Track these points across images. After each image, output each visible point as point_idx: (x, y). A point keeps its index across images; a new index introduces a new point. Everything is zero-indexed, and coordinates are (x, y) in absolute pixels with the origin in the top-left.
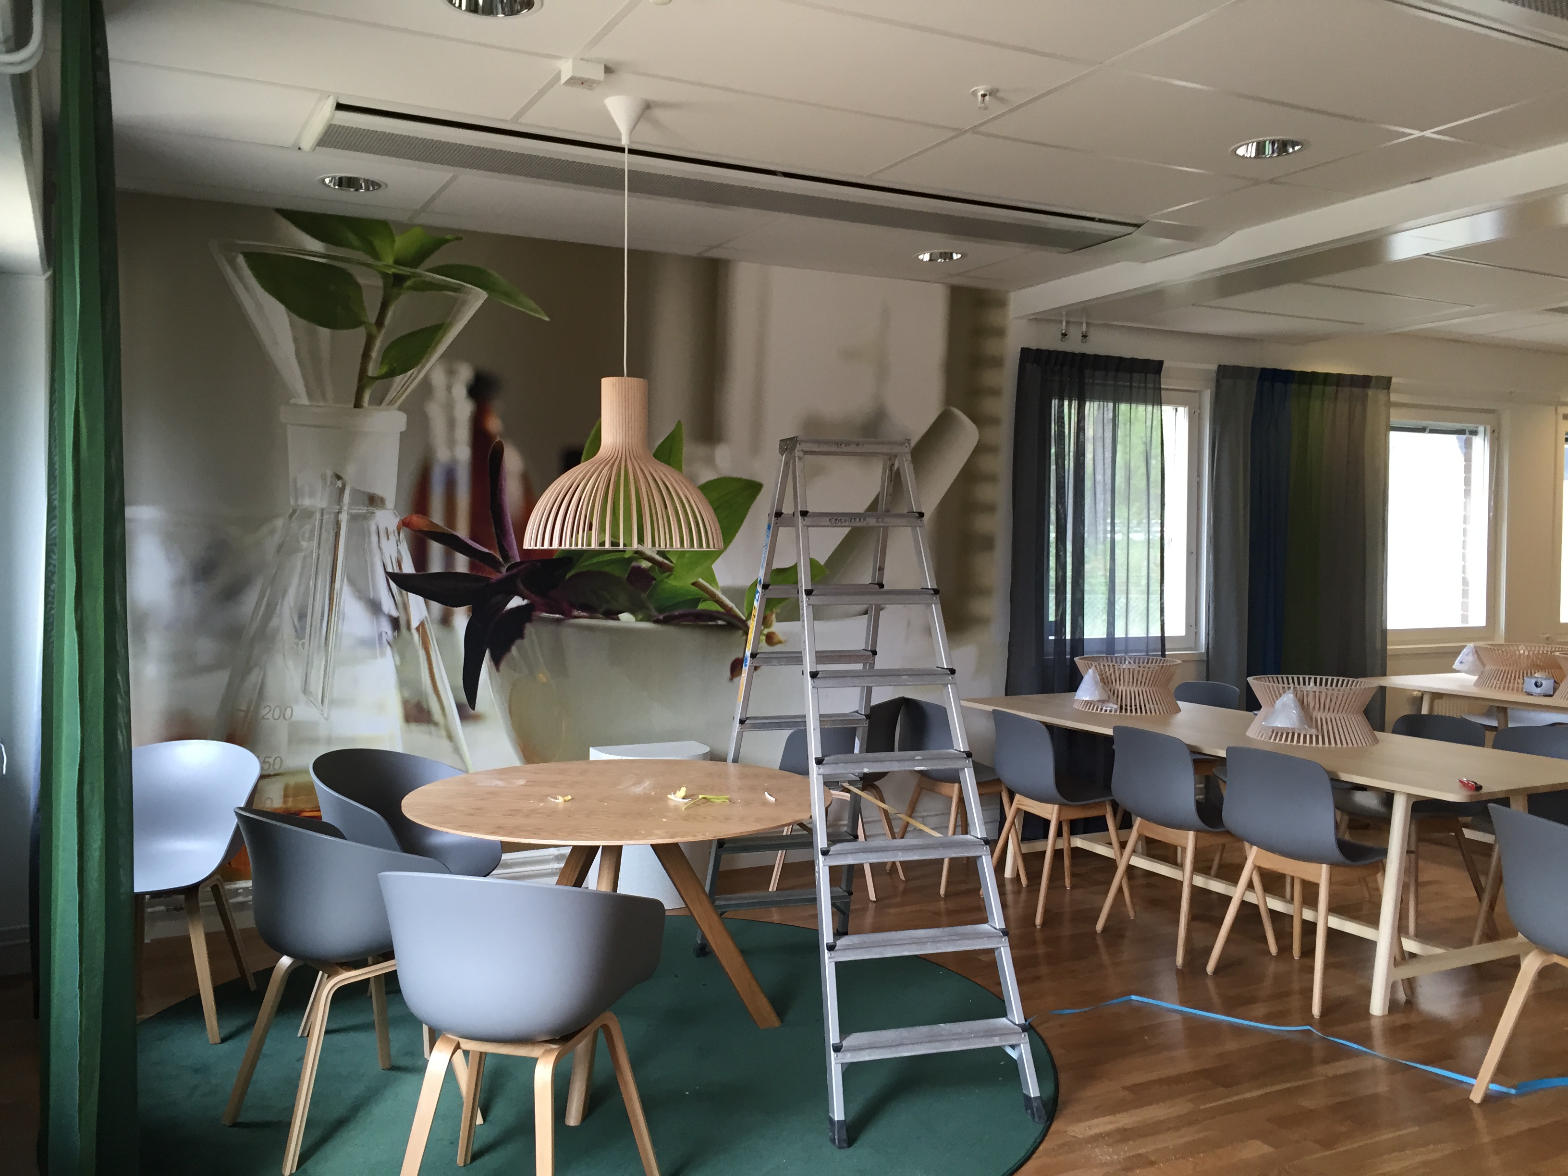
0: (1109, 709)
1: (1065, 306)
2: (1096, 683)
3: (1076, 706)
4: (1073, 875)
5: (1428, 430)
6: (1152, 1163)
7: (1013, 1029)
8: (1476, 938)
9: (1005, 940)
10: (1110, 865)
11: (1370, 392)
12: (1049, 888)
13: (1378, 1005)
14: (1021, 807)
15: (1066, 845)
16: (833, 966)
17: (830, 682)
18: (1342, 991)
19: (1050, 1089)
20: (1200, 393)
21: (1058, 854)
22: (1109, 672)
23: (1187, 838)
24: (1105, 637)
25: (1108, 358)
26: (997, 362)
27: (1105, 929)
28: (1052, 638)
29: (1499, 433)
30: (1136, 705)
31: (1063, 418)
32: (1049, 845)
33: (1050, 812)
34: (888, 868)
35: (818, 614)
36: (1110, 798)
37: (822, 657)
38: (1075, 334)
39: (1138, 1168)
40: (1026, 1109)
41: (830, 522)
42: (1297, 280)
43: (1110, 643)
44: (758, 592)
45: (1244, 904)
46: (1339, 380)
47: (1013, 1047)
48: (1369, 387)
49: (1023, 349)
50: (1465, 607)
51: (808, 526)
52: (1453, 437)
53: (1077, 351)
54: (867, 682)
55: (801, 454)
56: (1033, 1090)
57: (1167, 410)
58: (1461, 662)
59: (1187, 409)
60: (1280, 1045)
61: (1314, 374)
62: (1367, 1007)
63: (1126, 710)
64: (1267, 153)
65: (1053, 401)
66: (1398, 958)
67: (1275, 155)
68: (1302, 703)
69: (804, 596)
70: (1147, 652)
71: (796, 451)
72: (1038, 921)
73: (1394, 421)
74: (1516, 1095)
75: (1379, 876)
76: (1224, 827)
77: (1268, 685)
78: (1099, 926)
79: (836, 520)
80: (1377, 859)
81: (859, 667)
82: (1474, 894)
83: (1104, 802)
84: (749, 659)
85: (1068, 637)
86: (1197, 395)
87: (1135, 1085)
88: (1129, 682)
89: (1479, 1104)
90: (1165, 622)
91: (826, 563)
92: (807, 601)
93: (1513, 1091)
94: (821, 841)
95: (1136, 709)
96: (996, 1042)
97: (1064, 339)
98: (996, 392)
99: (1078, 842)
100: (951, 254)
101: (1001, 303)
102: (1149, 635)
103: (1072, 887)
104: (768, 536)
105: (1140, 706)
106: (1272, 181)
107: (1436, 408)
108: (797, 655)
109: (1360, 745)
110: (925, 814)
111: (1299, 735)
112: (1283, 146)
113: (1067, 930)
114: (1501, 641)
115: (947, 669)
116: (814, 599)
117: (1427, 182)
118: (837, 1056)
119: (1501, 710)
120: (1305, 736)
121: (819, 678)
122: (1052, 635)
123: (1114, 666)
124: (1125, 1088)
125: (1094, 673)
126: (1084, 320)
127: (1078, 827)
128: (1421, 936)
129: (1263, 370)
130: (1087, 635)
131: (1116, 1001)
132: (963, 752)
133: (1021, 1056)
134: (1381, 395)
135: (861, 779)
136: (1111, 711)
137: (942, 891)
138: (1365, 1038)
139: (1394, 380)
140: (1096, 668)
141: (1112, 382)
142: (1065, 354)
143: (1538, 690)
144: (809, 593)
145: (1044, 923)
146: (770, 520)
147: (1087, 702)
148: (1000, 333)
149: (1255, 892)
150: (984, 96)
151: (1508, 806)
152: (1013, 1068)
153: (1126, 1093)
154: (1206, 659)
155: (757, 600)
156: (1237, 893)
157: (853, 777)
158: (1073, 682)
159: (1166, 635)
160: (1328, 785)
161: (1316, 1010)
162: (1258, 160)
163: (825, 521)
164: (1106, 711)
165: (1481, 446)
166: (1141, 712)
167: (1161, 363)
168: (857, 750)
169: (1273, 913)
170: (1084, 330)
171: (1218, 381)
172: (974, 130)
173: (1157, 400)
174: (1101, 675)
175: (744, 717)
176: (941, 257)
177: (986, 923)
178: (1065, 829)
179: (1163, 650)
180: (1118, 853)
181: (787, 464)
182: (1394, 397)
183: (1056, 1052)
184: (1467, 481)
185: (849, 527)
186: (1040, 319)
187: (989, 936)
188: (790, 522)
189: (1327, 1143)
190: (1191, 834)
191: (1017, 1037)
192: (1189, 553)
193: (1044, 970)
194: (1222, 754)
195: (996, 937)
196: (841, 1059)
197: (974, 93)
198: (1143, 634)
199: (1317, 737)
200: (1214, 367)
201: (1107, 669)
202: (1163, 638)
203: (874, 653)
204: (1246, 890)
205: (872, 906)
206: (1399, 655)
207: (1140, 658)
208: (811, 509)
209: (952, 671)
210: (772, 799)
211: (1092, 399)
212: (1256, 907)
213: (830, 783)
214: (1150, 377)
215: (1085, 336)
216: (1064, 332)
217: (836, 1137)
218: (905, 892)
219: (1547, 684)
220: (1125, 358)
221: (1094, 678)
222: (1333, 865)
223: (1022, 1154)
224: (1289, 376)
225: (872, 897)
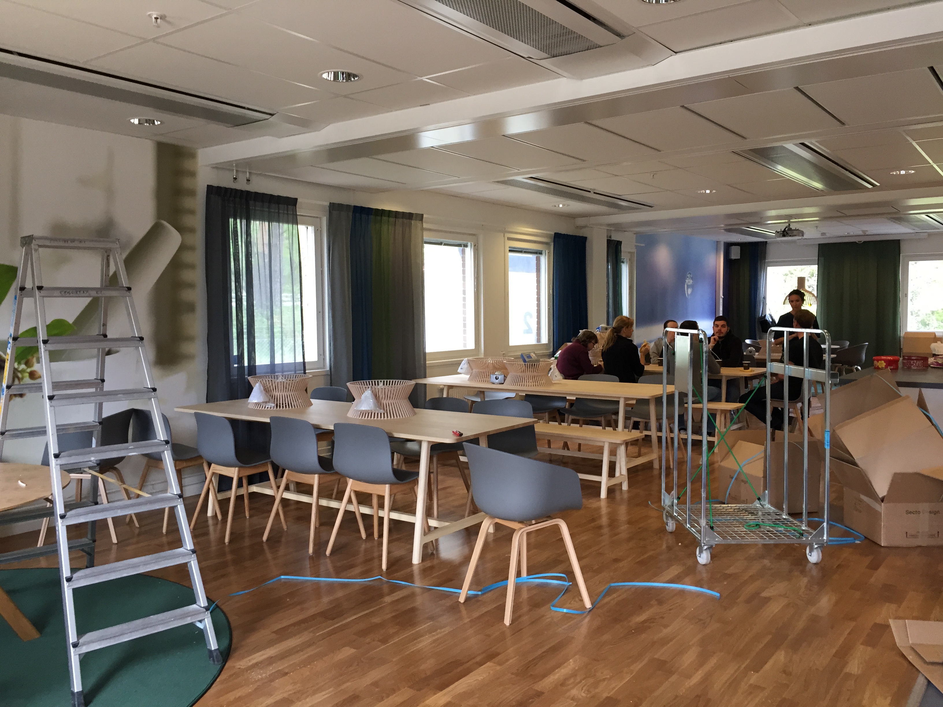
0: (269, 407)
1: (236, 160)
2: (261, 392)
3: (250, 406)
4: (250, 509)
5: (443, 244)
6: (286, 674)
7: (199, 610)
8: (467, 514)
9: (194, 556)
10: (272, 499)
11: (413, 222)
12: (233, 519)
13: (416, 558)
14: (215, 471)
15: (246, 491)
16: (71, 592)
17: (64, 402)
18: (398, 553)
19: (225, 642)
20: (320, 218)
21: (239, 498)
22: (269, 384)
23: (314, 479)
24: (269, 363)
25: (264, 195)
26: (192, 193)
27: (268, 540)
28: (236, 365)
29: (477, 246)
30: (285, 404)
31: (237, 231)
32: (232, 494)
33: (233, 473)
34: (128, 520)
35: (54, 357)
36: (270, 460)
37: (56, 385)
38: (242, 179)
39: (277, 679)
40: (210, 658)
41: (61, 293)
42: (367, 156)
43: (272, 368)
44: (9, 343)
45: (346, 512)
46: (396, 215)
47: (200, 621)
48: (412, 219)
49: (208, 185)
50: (465, 339)
51: (43, 297)
52: (457, 248)
53: (243, 189)
54: (100, 399)
55: (37, 247)
56: (213, 645)
57: (302, 228)
58: (461, 369)
59: (313, 227)
60: (366, 589)
61: (383, 211)
62: (411, 559)
63: (280, 406)
64: (340, 79)
65: (230, 219)
66: (427, 530)
67: (344, 81)
68: (376, 396)
69: (42, 344)
70: (295, 371)
71: (32, 245)
72: (227, 540)
73: (426, 238)
74: (483, 594)
75: (416, 487)
76: (334, 469)
77: (357, 387)
78: (265, 538)
79: (65, 292)
80: (415, 478)
81: (93, 390)
82: (466, 491)
83: (267, 462)
84: (5, 390)
85: (246, 364)
86: (318, 219)
87: (278, 630)
88: (281, 390)
89: (464, 603)
90: (305, 353)
91: (73, 323)
92: (44, 348)
93: (480, 593)
94: (60, 509)
95: (286, 406)
96: (188, 620)
97: (235, 181)
98: (192, 212)
99: (254, 489)
100: (154, 121)
101: (192, 155)
102: (296, 361)
103: (250, 517)
104: (15, 304)
105: (288, 404)
106: (345, 96)
107: (446, 232)
108: (39, 385)
109: (406, 416)
110: (154, 483)
111: (375, 414)
112: (349, 76)
113: (247, 542)
114: (482, 356)
115: (151, 388)
116: (50, 347)
117: (428, 106)
118: (75, 650)
119: (481, 392)
120: (378, 414)
121: (55, 399)
122: (236, 364)
123: (272, 381)
124: (274, 632)
125: (259, 386)
126: (248, 170)
127: (252, 480)
128: (440, 518)
129: (355, 207)
130: (258, 363)
131: (271, 581)
132: (163, 441)
133: (205, 627)
134: (419, 223)
135: (98, 465)
136: (271, 408)
137: (164, 531)
138: (410, 578)
139: (424, 216)
140: (261, 383)
141: (267, 210)
142: (236, 190)
143: (497, 381)
144: (45, 342)
145: (231, 541)
146: (16, 292)
147: (256, 404)
148: (193, 174)
149: (353, 504)
150: (156, 18)
151: (478, 444)
152: (202, 633)
153: (274, 635)
154: (329, 374)
155: (9, 349)
156: (342, 506)
157: (91, 464)
158: (248, 391)
159: (306, 361)
160: (387, 440)
161: (384, 567)
162: (336, 83)
163: (57, 293)
164: (268, 408)
165: (469, 252)
166: (289, 407)
167: (296, 200)
168: (94, 445)
169: (363, 516)
170: (248, 176)
171: (330, 212)
172: (154, 40)
173: (294, 220)
174: (264, 387)
175: (4, 430)
176: (147, 122)
177: (181, 547)
178: (245, 482)
179: (305, 370)
180: (276, 491)
181: (26, 254)
182: (425, 225)
183: (233, 619)
184: (464, 272)
185: (90, 297)
186: (218, 167)
187: (183, 555)
188: (31, 294)
189: (384, 641)
190: (316, 476)
191: (202, 615)
192: (318, 312)
193: (231, 569)
194: (332, 428)
195: (188, 555)
196: (78, 651)
197: (150, 16)
198: (292, 361)
199: (384, 414)
200: (328, 204)
201: (268, 383)
202: (304, 363)
203: (103, 381)
204: (347, 504)
205: (114, 547)
206: (433, 366)
207: (288, 376)
208: (44, 285)
209: (154, 390)
210: (23, 485)
211: (255, 219)
212: (354, 513)
213: (68, 470)
214: (290, 207)
215: (248, 180)
216: (235, 177)
217: (76, 703)
218: (139, 535)
219: (501, 377)
220: (274, 196)
221: (260, 388)
222: (392, 484)
223: (204, 687)
224: (369, 211)
225: (115, 540)
